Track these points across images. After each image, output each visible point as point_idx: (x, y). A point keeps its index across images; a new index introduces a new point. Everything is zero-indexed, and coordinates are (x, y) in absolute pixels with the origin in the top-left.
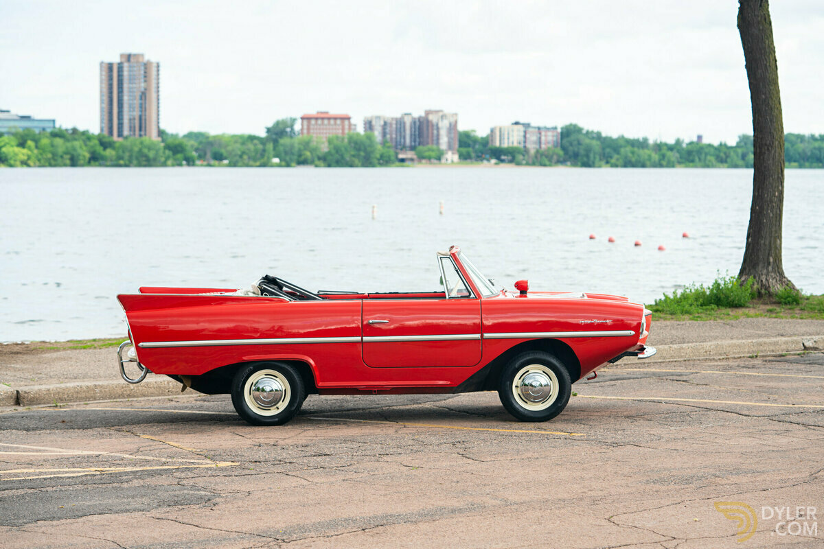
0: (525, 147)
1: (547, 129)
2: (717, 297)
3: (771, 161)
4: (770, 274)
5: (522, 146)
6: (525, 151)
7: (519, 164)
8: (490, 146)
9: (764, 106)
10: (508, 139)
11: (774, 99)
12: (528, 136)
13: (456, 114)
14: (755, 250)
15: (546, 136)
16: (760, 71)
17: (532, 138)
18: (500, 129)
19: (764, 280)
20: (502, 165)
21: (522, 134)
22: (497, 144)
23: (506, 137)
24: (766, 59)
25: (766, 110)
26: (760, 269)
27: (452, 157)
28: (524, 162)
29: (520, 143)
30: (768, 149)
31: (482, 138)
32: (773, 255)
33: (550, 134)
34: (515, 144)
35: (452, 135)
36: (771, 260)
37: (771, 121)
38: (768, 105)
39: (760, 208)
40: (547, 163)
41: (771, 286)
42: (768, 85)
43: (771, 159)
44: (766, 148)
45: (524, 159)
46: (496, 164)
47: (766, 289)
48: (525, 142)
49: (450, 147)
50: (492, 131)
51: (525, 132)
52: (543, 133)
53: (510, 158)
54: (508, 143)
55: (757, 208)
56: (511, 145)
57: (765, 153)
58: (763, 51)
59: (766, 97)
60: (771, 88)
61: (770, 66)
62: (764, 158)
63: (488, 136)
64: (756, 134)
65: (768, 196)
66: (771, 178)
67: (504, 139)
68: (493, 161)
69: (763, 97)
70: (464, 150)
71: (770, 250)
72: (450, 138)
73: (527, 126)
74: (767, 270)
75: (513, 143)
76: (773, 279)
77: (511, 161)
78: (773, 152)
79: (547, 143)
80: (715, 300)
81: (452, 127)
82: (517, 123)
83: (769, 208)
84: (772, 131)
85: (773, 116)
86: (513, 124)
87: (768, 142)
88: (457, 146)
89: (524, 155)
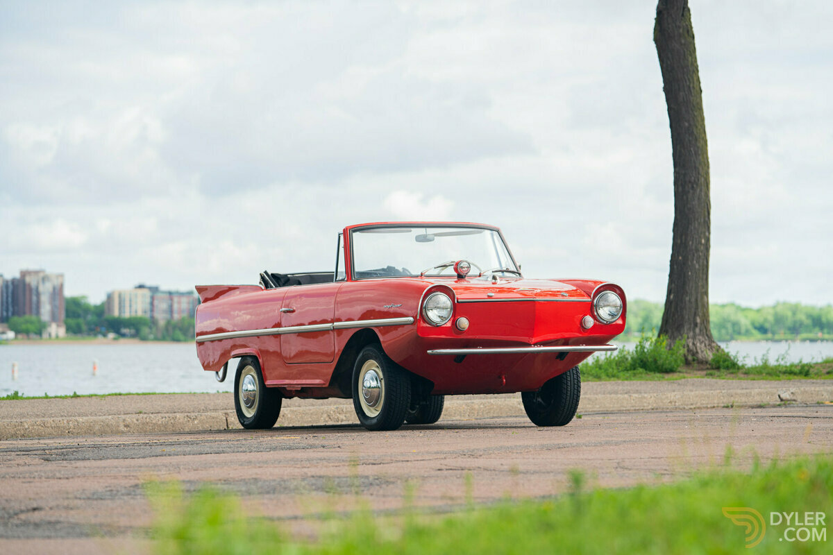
0: (152, 317)
1: (181, 294)
2: (642, 361)
3: (696, 202)
4: (697, 337)
5: (148, 316)
6: (153, 322)
7: (144, 339)
8: (107, 316)
9: (687, 135)
10: (130, 306)
11: (699, 127)
12: (156, 302)
13: (61, 276)
14: (679, 309)
15: (179, 303)
16: (681, 94)
17: (162, 306)
18: (120, 296)
19: (691, 344)
20: (122, 340)
21: (148, 300)
22: (116, 313)
23: (127, 304)
24: (689, 80)
25: (689, 141)
26: (686, 331)
27: (57, 330)
28: (152, 336)
29: (145, 312)
30: (693, 187)
31: (96, 307)
32: (700, 314)
33: (184, 300)
34: (140, 314)
35: (57, 303)
36: (698, 320)
37: (695, 154)
38: (692, 134)
39: (683, 258)
40: (181, 337)
41: (699, 351)
42: (692, 111)
43: (696, 199)
44: (690, 186)
45: (151, 333)
46: (115, 339)
47: (693, 355)
48: (152, 310)
49: (54, 318)
50: (110, 297)
51: (153, 298)
52: (176, 299)
53: (133, 331)
54: (130, 312)
55: (680, 258)
56: (133, 314)
57: (689, 192)
58: (685, 70)
59: (690, 125)
60: (696, 114)
61: (694, 87)
62: (687, 198)
63: (103, 304)
64: (677, 169)
65: (693, 243)
66: (696, 222)
67: (124, 306)
68: (111, 335)
69: (687, 124)
70: (72, 322)
71: (697, 308)
72: (54, 307)
73: (154, 290)
74: (694, 332)
75: (136, 312)
76: (701, 343)
77: (133, 336)
78: (698, 190)
79: (180, 311)
80: (639, 364)
81: (57, 292)
82: (141, 287)
83: (695, 258)
84: (697, 165)
85: (698, 148)
86: (136, 288)
87: (693, 178)
88: (63, 316)
89: (150, 328)
